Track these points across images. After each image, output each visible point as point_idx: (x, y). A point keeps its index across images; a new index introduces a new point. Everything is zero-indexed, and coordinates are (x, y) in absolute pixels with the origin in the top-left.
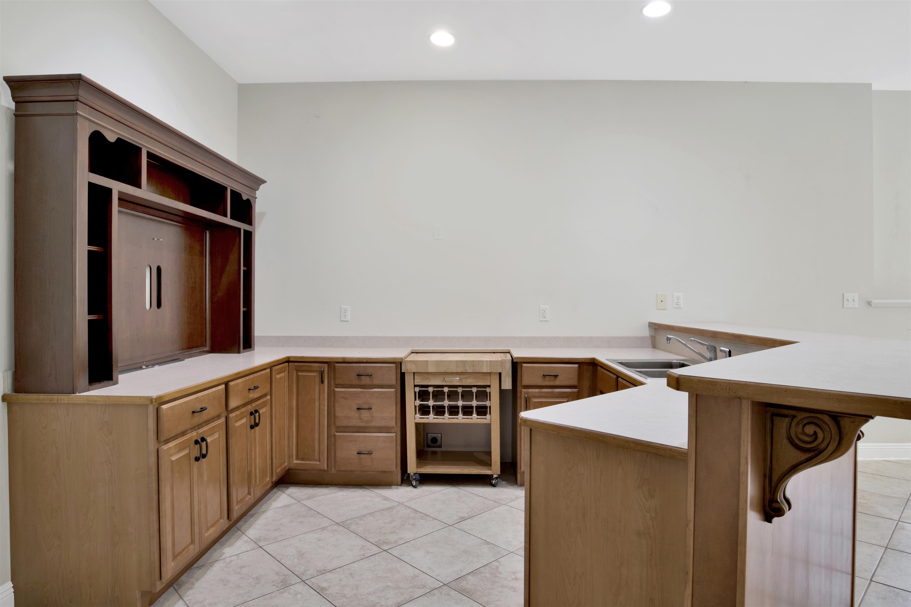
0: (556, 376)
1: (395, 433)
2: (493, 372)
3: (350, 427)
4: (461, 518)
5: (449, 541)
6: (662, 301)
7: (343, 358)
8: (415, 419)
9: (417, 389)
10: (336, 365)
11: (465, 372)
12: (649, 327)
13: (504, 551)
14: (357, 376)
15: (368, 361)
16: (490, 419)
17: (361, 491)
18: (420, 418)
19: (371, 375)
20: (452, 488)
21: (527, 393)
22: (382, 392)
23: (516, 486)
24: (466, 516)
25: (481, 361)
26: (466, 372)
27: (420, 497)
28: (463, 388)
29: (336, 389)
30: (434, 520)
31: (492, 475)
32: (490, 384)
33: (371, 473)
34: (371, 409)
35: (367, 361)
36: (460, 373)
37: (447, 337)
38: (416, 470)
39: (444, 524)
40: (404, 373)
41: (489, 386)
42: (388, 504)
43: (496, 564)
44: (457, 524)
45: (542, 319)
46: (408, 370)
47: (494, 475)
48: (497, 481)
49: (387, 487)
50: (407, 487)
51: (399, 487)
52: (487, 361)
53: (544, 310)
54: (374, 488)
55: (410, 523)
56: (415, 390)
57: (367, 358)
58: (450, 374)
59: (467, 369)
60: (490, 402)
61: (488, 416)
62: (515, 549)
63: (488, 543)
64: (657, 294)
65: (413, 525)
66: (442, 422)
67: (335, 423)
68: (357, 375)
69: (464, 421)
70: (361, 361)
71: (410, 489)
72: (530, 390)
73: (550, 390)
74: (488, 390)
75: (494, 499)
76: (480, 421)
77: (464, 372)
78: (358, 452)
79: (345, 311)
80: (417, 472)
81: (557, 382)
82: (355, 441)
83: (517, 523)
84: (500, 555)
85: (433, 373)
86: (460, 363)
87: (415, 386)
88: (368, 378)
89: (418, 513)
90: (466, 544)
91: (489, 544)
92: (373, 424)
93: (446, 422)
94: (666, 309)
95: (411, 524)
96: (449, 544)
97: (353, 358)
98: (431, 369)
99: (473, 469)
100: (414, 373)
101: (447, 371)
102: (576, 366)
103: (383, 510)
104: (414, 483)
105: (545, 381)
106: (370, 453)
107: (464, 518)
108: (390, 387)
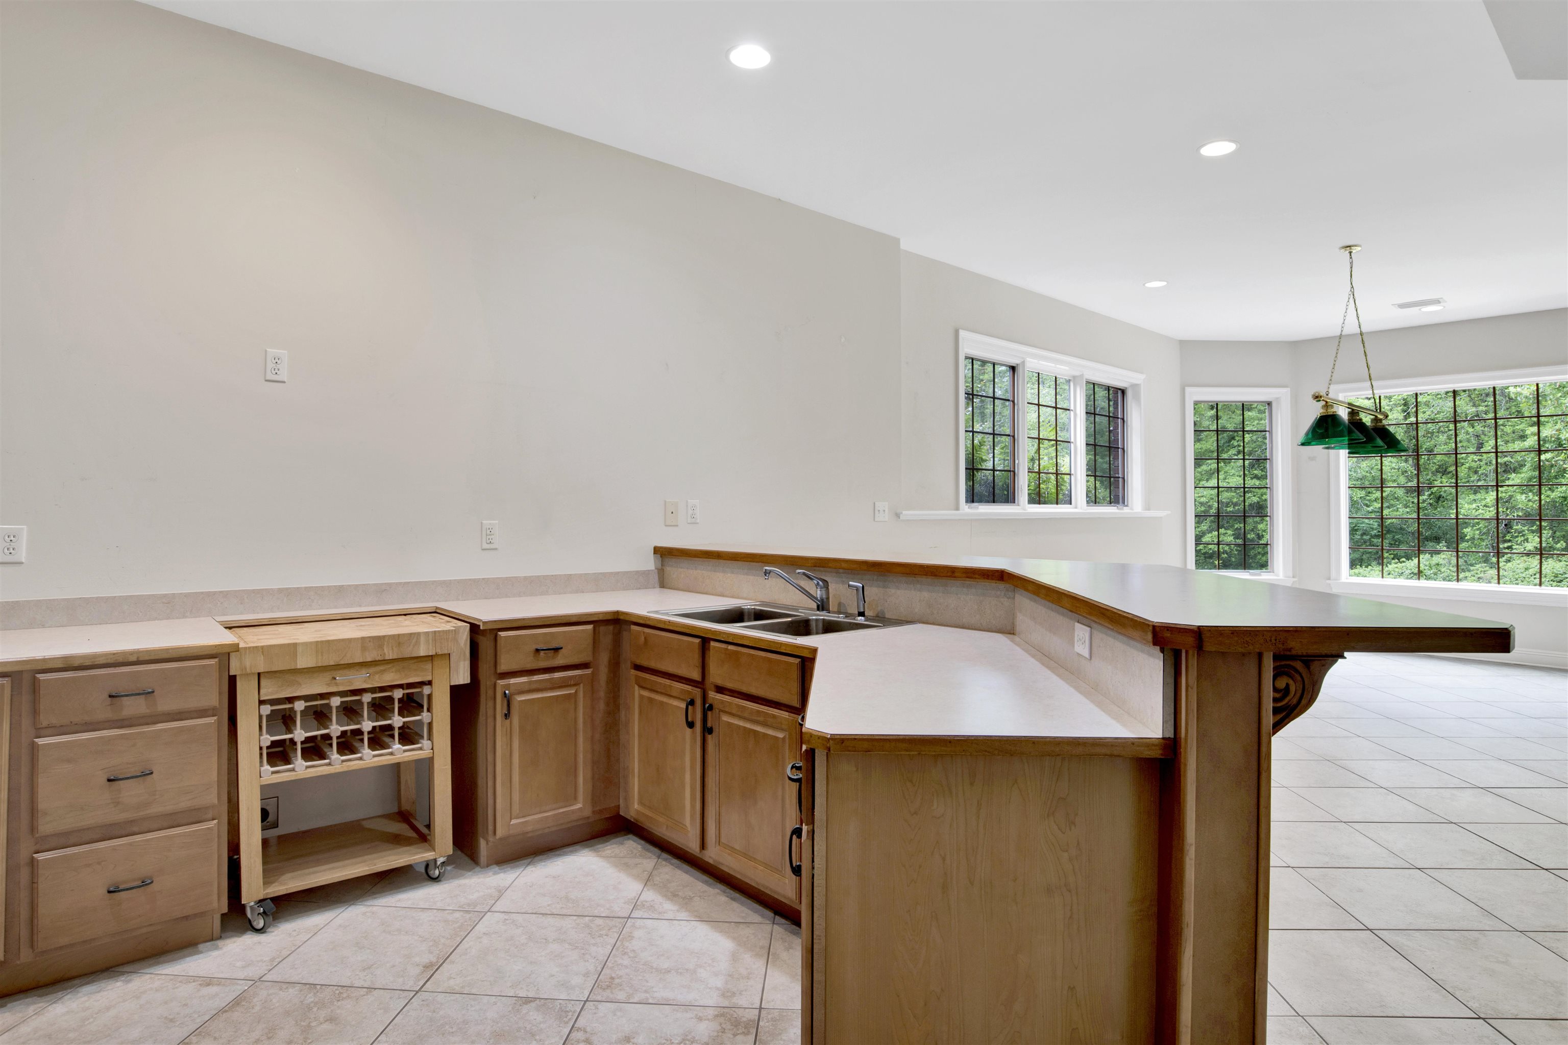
0: (557, 650)
1: (213, 819)
2: (440, 653)
3: (84, 830)
4: (426, 967)
5: (447, 1027)
6: (672, 513)
7: (65, 658)
8: (260, 777)
9: (266, 710)
10: (41, 677)
11: (380, 659)
12: (654, 554)
13: (571, 1005)
14: (110, 699)
15: (141, 659)
16: (431, 748)
17: (119, 984)
18: (273, 773)
19: (153, 692)
20: (350, 909)
21: (508, 686)
22: (181, 730)
23: (478, 869)
24: (434, 960)
25: (415, 633)
26: (382, 659)
27: (293, 949)
28: (372, 693)
29: (41, 741)
30: (370, 992)
31: (435, 860)
32: (431, 679)
33: (144, 930)
34: (152, 773)
35: (138, 658)
36: (369, 663)
37: (294, 588)
38: (264, 891)
39: (401, 992)
40: (235, 676)
41: (430, 683)
42: (227, 995)
43: (576, 1035)
44: (429, 983)
45: (485, 546)
46: (246, 669)
47: (438, 860)
48: (444, 870)
49: (186, 951)
50: (240, 937)
51: (220, 943)
52: (427, 633)
53: (490, 530)
54: (151, 966)
55: (321, 1019)
56: (261, 712)
57: (138, 652)
58: (345, 668)
59: (385, 654)
60: (429, 714)
61: (426, 743)
62: (587, 993)
63: (528, 1000)
64: (665, 501)
65: (331, 1019)
66: (329, 773)
67: (33, 829)
68: (110, 696)
69: (378, 761)
70: (121, 660)
71: (249, 939)
72: (513, 681)
73: (547, 675)
74: (426, 690)
75: (460, 907)
76: (412, 755)
77: (379, 661)
78: (112, 889)
79: (12, 538)
80: (265, 897)
81: (560, 660)
82: (99, 863)
83: (544, 941)
84: (570, 1014)
85: (305, 670)
86: (370, 641)
87: (261, 702)
88: (141, 700)
89: (321, 988)
90: (486, 1019)
91: (531, 1001)
92: (156, 809)
93: (337, 771)
94: (677, 526)
95: (326, 1021)
96: (453, 1033)
97: (95, 656)
98: (303, 662)
99: (393, 858)
100: (259, 674)
101: (342, 662)
102: (590, 627)
103: (223, 1011)
104: (260, 923)
105: (538, 660)
106: (145, 883)
107: (431, 965)
108: (202, 713)
